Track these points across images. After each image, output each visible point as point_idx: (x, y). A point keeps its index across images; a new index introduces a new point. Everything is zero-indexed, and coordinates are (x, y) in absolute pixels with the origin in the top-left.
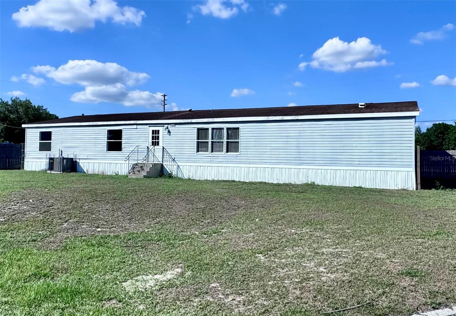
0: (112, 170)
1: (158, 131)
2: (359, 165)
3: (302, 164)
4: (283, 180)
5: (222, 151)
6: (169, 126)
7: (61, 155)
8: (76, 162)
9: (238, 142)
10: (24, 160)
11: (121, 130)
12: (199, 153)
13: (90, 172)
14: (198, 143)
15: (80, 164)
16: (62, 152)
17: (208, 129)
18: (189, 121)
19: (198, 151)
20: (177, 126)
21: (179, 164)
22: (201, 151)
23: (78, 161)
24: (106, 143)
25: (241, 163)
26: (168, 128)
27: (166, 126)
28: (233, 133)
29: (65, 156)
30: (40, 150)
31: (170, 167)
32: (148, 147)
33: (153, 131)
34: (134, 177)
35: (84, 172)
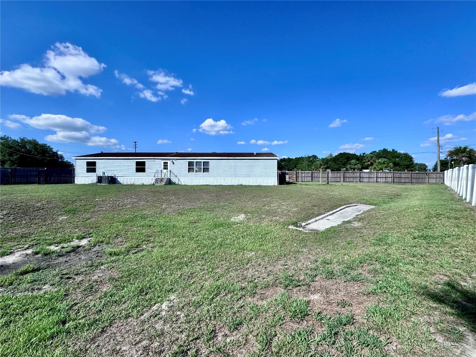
0: (140, 182)
1: (167, 162)
2: (258, 177)
3: (237, 177)
4: (229, 183)
5: (201, 172)
6: (173, 160)
7: (104, 175)
8: (115, 178)
9: (209, 168)
10: (74, 178)
11: (145, 162)
12: (189, 173)
13: (125, 183)
14: (189, 168)
15: (118, 179)
16: (104, 173)
17: (194, 162)
18: (184, 158)
19: (189, 172)
20: (177, 160)
21: (179, 178)
22: (190, 172)
23: (116, 178)
24: (135, 168)
25: (210, 177)
26: (172, 161)
27: (172, 160)
28: (206, 164)
29: (106, 175)
30: (87, 172)
31: (174, 180)
32: (161, 170)
33: (164, 162)
34: (158, 185)
35: (121, 184)
